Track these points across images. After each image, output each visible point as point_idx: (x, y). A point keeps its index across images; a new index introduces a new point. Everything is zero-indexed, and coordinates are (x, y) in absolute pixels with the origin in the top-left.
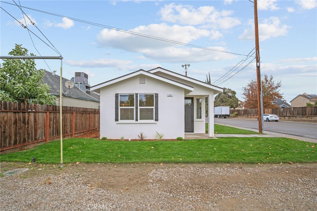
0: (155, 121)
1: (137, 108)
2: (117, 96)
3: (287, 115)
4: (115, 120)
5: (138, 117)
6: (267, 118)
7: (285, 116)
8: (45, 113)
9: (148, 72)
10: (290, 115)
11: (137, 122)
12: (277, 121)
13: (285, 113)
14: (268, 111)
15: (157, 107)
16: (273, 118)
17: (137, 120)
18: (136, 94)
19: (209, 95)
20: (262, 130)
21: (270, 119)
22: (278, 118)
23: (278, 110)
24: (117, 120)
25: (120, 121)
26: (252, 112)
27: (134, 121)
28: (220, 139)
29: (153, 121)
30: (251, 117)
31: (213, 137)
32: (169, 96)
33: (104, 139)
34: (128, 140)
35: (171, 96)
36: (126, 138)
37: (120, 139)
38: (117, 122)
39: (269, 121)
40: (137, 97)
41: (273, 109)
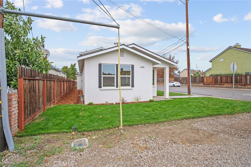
0: (132, 87)
1: (117, 77)
2: (100, 65)
3: (185, 82)
4: (98, 87)
5: (118, 84)
6: (174, 85)
7: (183, 83)
8: (42, 81)
9: (127, 46)
10: (186, 82)
11: (117, 88)
12: (179, 86)
13: (183, 81)
14: (172, 80)
15: (133, 76)
16: (177, 85)
17: (117, 87)
18: (116, 64)
19: (165, 68)
20: (191, 93)
21: (175, 85)
22: (180, 85)
23: (178, 79)
24: (100, 87)
25: (103, 88)
26: (160, 80)
27: (115, 88)
28: (173, 99)
29: (130, 87)
30: (160, 84)
31: (168, 99)
32: (142, 67)
33: (91, 104)
34: (113, 104)
35: (144, 67)
36: (110, 102)
37: (105, 103)
38: (101, 89)
39: (175, 86)
40: (117, 67)
41: (175, 78)
